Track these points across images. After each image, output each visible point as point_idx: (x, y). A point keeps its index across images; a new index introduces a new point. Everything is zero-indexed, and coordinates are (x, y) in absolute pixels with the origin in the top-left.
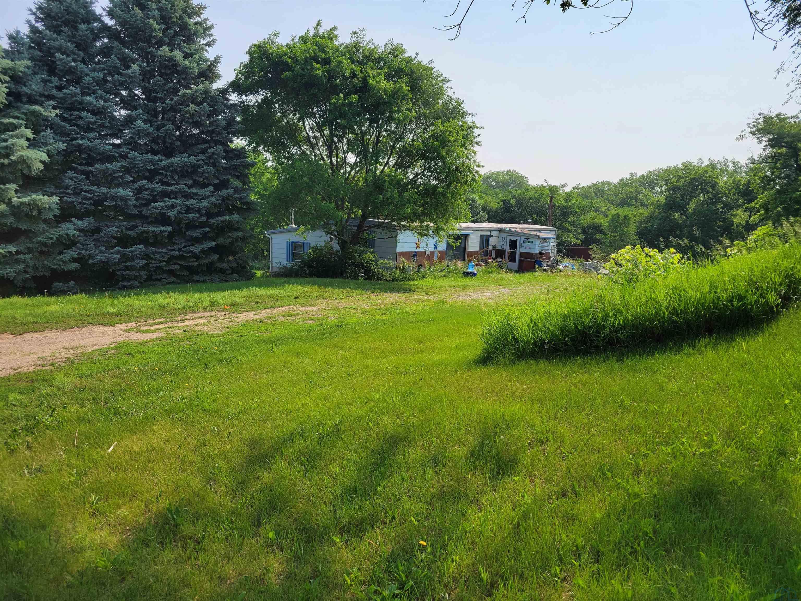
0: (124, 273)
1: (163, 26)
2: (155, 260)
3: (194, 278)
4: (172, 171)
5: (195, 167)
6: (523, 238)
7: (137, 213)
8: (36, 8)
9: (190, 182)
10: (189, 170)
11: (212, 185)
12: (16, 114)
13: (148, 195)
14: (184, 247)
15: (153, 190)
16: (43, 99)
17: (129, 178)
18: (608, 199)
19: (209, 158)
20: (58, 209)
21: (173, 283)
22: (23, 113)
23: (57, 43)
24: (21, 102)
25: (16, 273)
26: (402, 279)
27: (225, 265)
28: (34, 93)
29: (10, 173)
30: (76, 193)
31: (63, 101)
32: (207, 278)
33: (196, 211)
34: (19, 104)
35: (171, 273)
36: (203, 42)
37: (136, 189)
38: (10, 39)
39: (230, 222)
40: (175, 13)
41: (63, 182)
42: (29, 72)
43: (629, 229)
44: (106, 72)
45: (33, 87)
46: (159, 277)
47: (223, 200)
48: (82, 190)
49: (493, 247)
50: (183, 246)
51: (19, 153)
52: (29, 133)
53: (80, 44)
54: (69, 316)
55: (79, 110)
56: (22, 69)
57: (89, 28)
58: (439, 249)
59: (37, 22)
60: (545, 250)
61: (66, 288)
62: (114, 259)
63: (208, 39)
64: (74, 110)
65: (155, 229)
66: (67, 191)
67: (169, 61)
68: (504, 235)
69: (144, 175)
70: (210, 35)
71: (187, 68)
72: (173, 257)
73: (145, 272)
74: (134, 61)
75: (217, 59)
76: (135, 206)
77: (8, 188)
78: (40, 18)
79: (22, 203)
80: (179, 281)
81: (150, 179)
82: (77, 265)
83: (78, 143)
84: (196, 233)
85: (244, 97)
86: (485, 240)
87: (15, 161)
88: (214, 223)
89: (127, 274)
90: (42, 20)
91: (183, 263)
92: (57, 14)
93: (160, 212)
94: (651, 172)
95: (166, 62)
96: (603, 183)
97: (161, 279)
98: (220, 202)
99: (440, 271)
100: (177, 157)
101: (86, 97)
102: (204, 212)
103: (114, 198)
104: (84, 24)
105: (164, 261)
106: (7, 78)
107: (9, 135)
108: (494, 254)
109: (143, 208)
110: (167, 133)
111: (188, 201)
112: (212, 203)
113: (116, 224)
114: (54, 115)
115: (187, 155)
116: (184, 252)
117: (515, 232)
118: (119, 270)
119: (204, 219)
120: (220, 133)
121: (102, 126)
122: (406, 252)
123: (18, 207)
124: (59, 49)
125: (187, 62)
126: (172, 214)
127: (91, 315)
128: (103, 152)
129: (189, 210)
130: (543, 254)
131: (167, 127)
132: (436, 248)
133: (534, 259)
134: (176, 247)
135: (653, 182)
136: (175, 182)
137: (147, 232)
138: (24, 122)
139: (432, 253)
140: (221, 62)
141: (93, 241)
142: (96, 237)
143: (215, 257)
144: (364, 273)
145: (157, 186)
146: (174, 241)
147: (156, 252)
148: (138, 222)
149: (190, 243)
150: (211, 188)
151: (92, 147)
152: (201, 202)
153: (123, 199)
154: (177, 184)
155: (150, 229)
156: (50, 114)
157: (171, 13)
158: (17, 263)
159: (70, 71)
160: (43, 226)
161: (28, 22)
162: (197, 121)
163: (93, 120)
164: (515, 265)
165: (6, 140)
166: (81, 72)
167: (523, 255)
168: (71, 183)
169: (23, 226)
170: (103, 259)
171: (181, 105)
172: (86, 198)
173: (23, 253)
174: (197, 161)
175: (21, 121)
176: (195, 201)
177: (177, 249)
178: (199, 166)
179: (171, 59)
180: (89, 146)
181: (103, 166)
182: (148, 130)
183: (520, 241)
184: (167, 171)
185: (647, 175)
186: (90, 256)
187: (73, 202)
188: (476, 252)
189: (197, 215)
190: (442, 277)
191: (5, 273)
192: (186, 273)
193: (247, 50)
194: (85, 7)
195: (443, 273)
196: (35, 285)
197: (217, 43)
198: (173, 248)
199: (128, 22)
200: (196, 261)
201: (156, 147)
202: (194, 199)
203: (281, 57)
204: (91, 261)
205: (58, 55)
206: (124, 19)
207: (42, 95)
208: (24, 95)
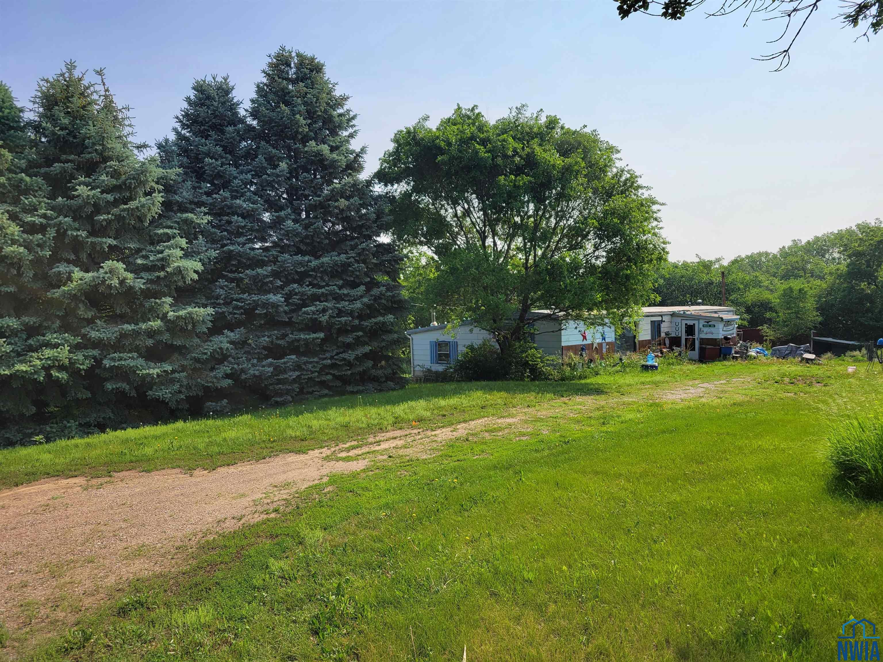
0: (277, 387)
1: (309, 121)
2: (307, 371)
3: (347, 389)
4: (322, 272)
5: (346, 266)
6: (702, 322)
7: (287, 320)
8: (182, 115)
9: (341, 282)
10: (339, 270)
11: (363, 285)
12: (169, 223)
13: (298, 299)
14: (336, 355)
15: (303, 294)
16: (193, 206)
17: (279, 283)
18: (768, 272)
19: (359, 254)
20: (211, 321)
21: (326, 395)
22: (176, 222)
23: (206, 148)
24: (172, 211)
25: (171, 393)
26: (573, 378)
27: (380, 372)
28: (185, 201)
29: (166, 286)
30: (227, 304)
31: (212, 207)
32: (361, 388)
33: (348, 314)
34: (171, 213)
35: (323, 384)
36: (345, 133)
37: (286, 294)
38: (159, 148)
39: (384, 323)
40: (319, 106)
41: (213, 291)
42: (180, 179)
43: (806, 305)
44: (253, 173)
45: (184, 193)
46: (310, 390)
47: (375, 300)
48: (232, 300)
49: (666, 334)
50: (334, 353)
51: (176, 264)
52: (183, 242)
53: (227, 147)
54: (252, 444)
55: (228, 214)
56: (173, 177)
57: (235, 130)
58: (607, 340)
59: (183, 128)
60: (731, 334)
61: (218, 408)
62: (268, 372)
63: (350, 130)
64: (225, 215)
65: (308, 337)
66: (218, 301)
67: (315, 156)
68: (679, 320)
69: (293, 278)
70: (353, 126)
71: (335, 161)
72: (325, 366)
73: (297, 385)
74: (281, 159)
75: (363, 150)
76: (285, 312)
77: (163, 302)
78: (187, 125)
79: (178, 317)
80: (331, 393)
81: (300, 282)
82: (230, 381)
83: (229, 249)
84: (349, 339)
85: (389, 187)
86: (656, 327)
87: (171, 273)
88: (367, 326)
89: (280, 389)
90: (188, 127)
91: (336, 372)
92: (204, 119)
93: (311, 318)
94: (818, 237)
95: (313, 158)
96: (760, 254)
97: (313, 391)
98: (372, 302)
99: (614, 366)
100: (326, 257)
101: (234, 201)
102: (357, 314)
103: (265, 305)
104: (231, 126)
105: (316, 371)
106: (161, 187)
107: (164, 246)
108: (667, 342)
109: (293, 315)
110: (316, 231)
111: (338, 303)
112: (364, 304)
113: (266, 333)
114: (206, 221)
115: (336, 253)
116: (336, 359)
117: (691, 314)
118: (271, 384)
119: (357, 322)
120: (370, 227)
121: (251, 230)
122: (572, 346)
123: (173, 322)
124: (208, 154)
125: (334, 156)
126: (324, 318)
127: (274, 441)
128: (253, 257)
129: (340, 313)
130: (729, 339)
131: (316, 225)
132: (604, 339)
133: (719, 346)
134: (328, 355)
135: (822, 249)
136: (324, 284)
137: (298, 340)
138: (177, 231)
139: (600, 345)
140: (367, 152)
141: (244, 353)
142: (247, 349)
143: (370, 363)
144: (530, 372)
145: (307, 289)
146: (325, 348)
147: (307, 362)
148: (288, 330)
149: (342, 350)
150: (363, 288)
151: (243, 252)
152: (354, 304)
153: (275, 306)
154: (328, 285)
155: (302, 336)
156: (202, 221)
157: (317, 107)
158: (171, 383)
159: (219, 175)
160: (196, 340)
161: (175, 130)
162: (346, 217)
163: (243, 224)
164: (696, 354)
165: (162, 252)
166: (230, 175)
167: (703, 341)
168: (222, 292)
169: (178, 342)
170: (257, 373)
171: (330, 200)
172: (237, 307)
173: (177, 371)
174: (347, 259)
175: (175, 231)
176: (347, 303)
177: (329, 356)
178: (349, 265)
179: (319, 154)
180: (240, 251)
181: (254, 272)
182: (297, 229)
183: (698, 325)
184: (316, 272)
185: (813, 241)
186: (243, 371)
187: (223, 312)
188: (648, 342)
189: (350, 318)
190: (617, 372)
191: (161, 394)
192: (338, 383)
193: (393, 137)
194: (231, 109)
195: (618, 368)
196: (188, 406)
197: (359, 134)
198: (325, 356)
199: (273, 120)
200: (349, 370)
201: (303, 247)
202: (345, 301)
203: (433, 141)
204: (243, 376)
205: (207, 160)
206: (269, 117)
207: (191, 202)
208: (175, 204)
